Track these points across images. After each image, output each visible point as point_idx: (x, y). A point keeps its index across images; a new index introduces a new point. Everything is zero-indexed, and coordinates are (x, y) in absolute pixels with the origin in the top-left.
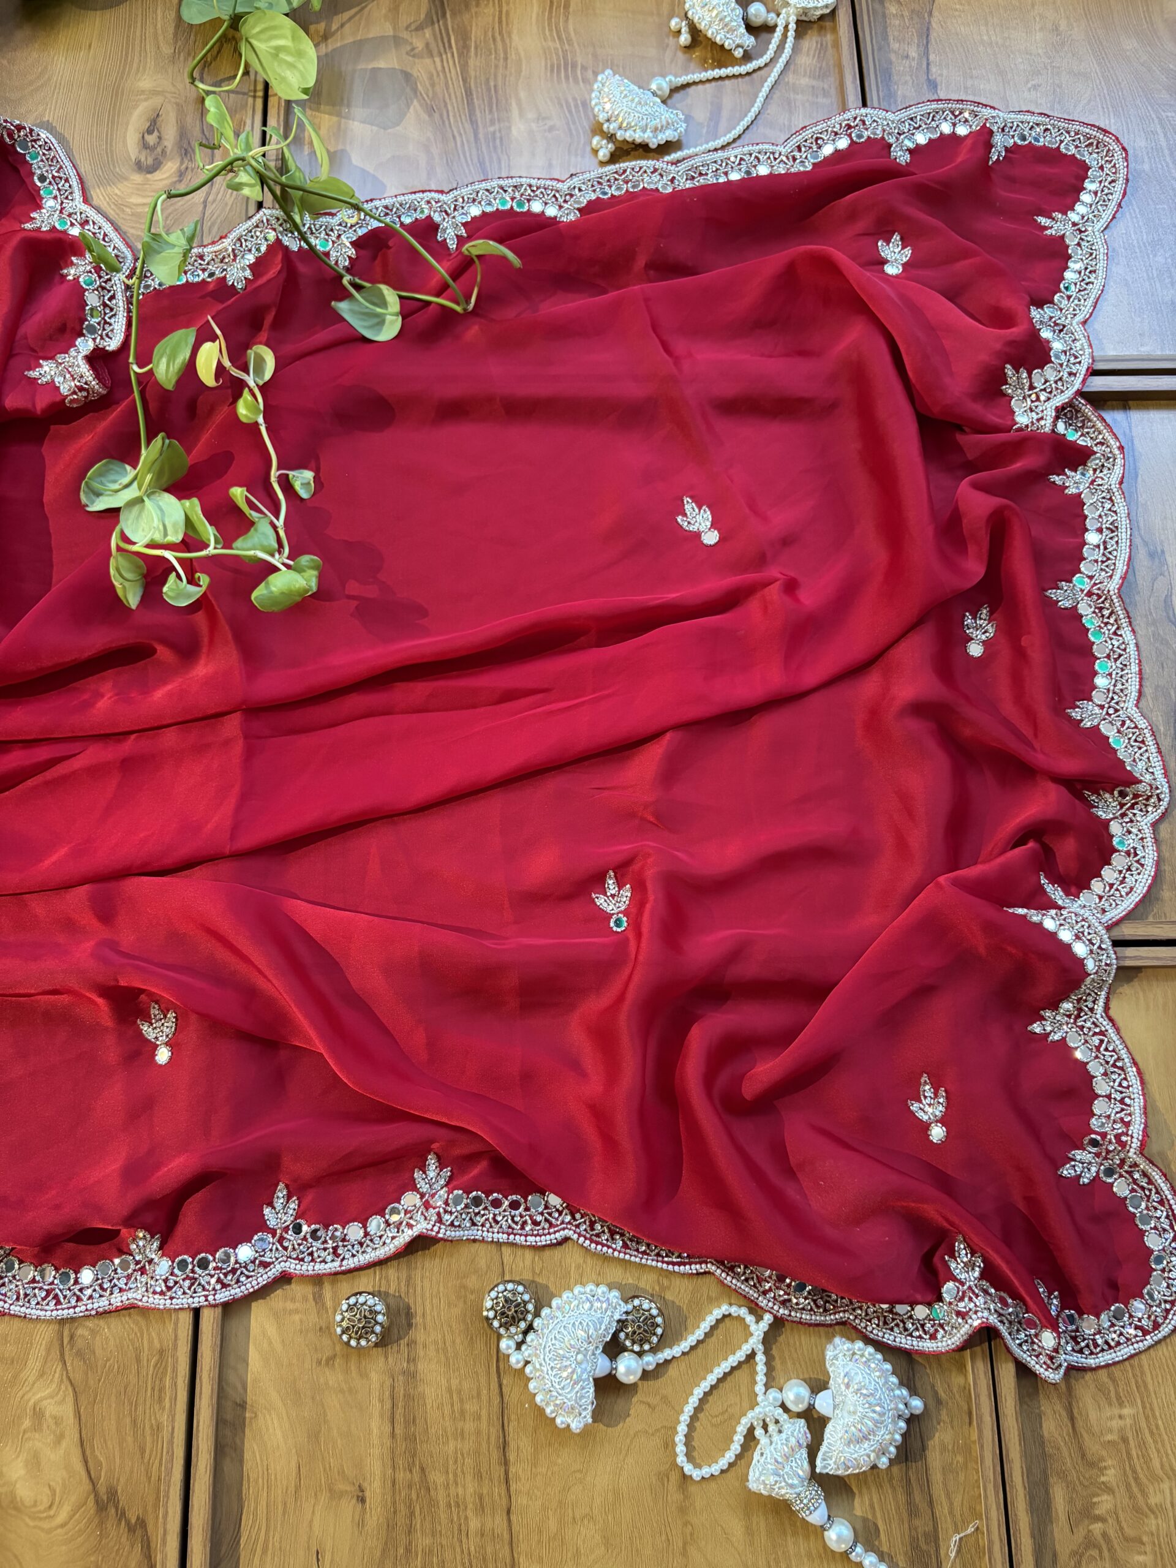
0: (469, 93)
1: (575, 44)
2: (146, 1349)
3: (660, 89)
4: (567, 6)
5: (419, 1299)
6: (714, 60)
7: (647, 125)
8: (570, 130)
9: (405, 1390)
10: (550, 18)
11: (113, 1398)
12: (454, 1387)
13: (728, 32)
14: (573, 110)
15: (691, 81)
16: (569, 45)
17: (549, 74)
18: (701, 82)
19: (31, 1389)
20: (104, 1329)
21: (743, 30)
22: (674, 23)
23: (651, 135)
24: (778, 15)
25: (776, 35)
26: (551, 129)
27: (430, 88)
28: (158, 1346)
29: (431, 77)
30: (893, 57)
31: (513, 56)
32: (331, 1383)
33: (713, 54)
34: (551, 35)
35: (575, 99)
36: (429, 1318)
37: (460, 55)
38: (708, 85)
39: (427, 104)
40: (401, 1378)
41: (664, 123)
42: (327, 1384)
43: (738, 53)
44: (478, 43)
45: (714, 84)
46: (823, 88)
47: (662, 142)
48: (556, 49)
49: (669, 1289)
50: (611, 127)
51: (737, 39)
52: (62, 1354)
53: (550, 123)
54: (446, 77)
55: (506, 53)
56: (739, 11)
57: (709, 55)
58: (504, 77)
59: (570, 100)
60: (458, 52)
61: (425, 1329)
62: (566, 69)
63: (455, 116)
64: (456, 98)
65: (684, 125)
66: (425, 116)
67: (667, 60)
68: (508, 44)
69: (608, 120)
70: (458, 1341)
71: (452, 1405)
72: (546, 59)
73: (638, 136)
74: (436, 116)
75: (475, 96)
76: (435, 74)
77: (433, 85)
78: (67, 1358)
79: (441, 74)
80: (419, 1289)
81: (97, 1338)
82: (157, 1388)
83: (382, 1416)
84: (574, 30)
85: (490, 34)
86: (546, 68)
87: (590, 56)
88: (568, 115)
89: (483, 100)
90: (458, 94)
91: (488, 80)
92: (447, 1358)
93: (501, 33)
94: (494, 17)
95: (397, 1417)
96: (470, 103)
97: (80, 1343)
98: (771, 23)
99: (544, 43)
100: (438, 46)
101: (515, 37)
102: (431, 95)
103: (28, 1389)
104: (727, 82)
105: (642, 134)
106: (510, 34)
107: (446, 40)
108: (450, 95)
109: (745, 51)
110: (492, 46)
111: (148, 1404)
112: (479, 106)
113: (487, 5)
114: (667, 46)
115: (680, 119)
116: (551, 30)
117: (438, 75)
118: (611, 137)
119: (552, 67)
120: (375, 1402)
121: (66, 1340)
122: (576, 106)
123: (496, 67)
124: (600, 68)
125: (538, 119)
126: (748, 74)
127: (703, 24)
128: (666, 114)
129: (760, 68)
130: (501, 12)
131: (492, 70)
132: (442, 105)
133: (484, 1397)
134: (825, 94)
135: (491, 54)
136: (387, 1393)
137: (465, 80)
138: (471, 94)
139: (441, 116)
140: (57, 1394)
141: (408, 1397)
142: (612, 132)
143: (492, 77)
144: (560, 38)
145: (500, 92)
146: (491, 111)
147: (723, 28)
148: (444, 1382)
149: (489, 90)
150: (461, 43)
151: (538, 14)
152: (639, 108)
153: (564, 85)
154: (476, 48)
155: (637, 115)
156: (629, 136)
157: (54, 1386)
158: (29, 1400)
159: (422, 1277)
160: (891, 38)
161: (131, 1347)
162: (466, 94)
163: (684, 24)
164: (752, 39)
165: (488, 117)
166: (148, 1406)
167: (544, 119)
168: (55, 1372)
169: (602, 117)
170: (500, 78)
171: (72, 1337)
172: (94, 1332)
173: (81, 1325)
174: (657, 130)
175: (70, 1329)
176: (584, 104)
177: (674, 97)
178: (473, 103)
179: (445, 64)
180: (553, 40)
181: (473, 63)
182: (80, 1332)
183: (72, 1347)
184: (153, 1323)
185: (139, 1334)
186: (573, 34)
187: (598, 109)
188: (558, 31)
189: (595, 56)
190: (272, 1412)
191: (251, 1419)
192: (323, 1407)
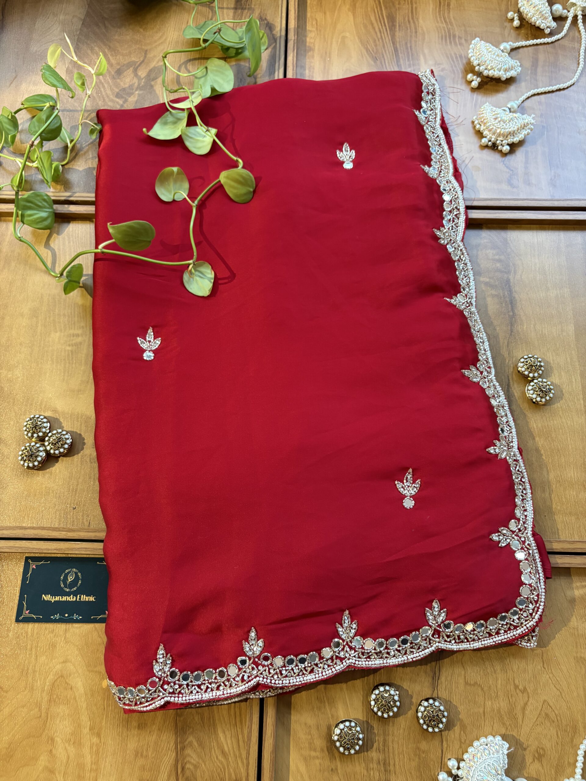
0: (396, 50)
1: (455, 25)
3: (505, 48)
4: (449, 5)
5: (391, 755)
6: (532, 35)
7: (501, 68)
8: (453, 70)
10: (440, 11)
13: (543, 20)
14: (455, 60)
15: (521, 46)
16: (451, 25)
17: (440, 40)
18: (526, 46)
20: (202, 765)
21: (551, 18)
22: (510, 15)
23: (503, 73)
24: (569, 11)
25: (568, 22)
26: (443, 70)
27: (374, 48)
28: (234, 778)
29: (374, 41)
31: (420, 30)
33: (531, 31)
34: (441, 20)
35: (455, 54)
36: (397, 767)
37: (391, 30)
38: (530, 48)
39: (372, 56)
41: (510, 66)
43: (547, 31)
44: (400, 24)
45: (533, 47)
47: (509, 77)
48: (444, 27)
49: (544, 756)
50: (481, 68)
51: (547, 23)
53: (442, 67)
54: (383, 41)
55: (416, 29)
56: (549, 8)
57: (529, 32)
58: (416, 42)
59: (453, 55)
60: (389, 28)
61: (395, 774)
62: (450, 38)
63: (388, 63)
64: (389, 53)
65: (520, 69)
66: (372, 63)
67: (506, 34)
68: (417, 26)
69: (479, 65)
72: (438, 32)
73: (495, 73)
74: (378, 62)
75: (399, 52)
76: (377, 41)
77: (376, 46)
79: (380, 40)
80: (391, 748)
81: (198, 771)
84: (454, 18)
85: (407, 19)
86: (439, 37)
87: (463, 31)
88: (452, 63)
89: (404, 54)
90: (390, 50)
91: (406, 44)
93: (413, 18)
94: (409, 10)
96: (397, 55)
97: (188, 773)
98: (565, 15)
99: (437, 24)
100: (378, 25)
101: (421, 21)
102: (375, 51)
104: (540, 47)
105: (498, 72)
106: (418, 19)
107: (382, 22)
108: (385, 51)
109: (551, 30)
110: (408, 26)
112: (402, 57)
113: (404, 4)
114: (506, 27)
115: (517, 65)
116: (440, 18)
117: (379, 40)
118: (479, 74)
119: (442, 36)
121: (179, 771)
122: (456, 58)
123: (411, 36)
124: (469, 38)
125: (435, 64)
126: (552, 42)
127: (529, 15)
128: (512, 62)
129: (558, 40)
130: (412, 8)
131: (409, 39)
132: (382, 56)
135: (407, 29)
137: (393, 43)
138: (397, 51)
139: (381, 63)
142: (481, 71)
143: (409, 41)
144: (446, 22)
145: (413, 50)
146: (409, 60)
147: (541, 17)
149: (407, 48)
150: (391, 24)
151: (433, 9)
152: (497, 58)
153: (449, 47)
154: (399, 26)
155: (496, 62)
156: (491, 73)
159: (393, 741)
161: (218, 778)
162: (395, 51)
163: (516, 15)
164: (555, 24)
165: (407, 63)
167: (439, 65)
169: (475, 63)
170: (413, 42)
171: (183, 769)
172: (196, 767)
173: (189, 762)
174: (506, 70)
175: (182, 764)
176: (461, 56)
177: (513, 53)
178: (399, 56)
179: (383, 35)
180: (442, 23)
181: (398, 34)
182: (188, 766)
183: (183, 775)
184: (231, 763)
185: (223, 770)
186: (453, 20)
187: (472, 59)
188: (444, 19)
189: (466, 31)
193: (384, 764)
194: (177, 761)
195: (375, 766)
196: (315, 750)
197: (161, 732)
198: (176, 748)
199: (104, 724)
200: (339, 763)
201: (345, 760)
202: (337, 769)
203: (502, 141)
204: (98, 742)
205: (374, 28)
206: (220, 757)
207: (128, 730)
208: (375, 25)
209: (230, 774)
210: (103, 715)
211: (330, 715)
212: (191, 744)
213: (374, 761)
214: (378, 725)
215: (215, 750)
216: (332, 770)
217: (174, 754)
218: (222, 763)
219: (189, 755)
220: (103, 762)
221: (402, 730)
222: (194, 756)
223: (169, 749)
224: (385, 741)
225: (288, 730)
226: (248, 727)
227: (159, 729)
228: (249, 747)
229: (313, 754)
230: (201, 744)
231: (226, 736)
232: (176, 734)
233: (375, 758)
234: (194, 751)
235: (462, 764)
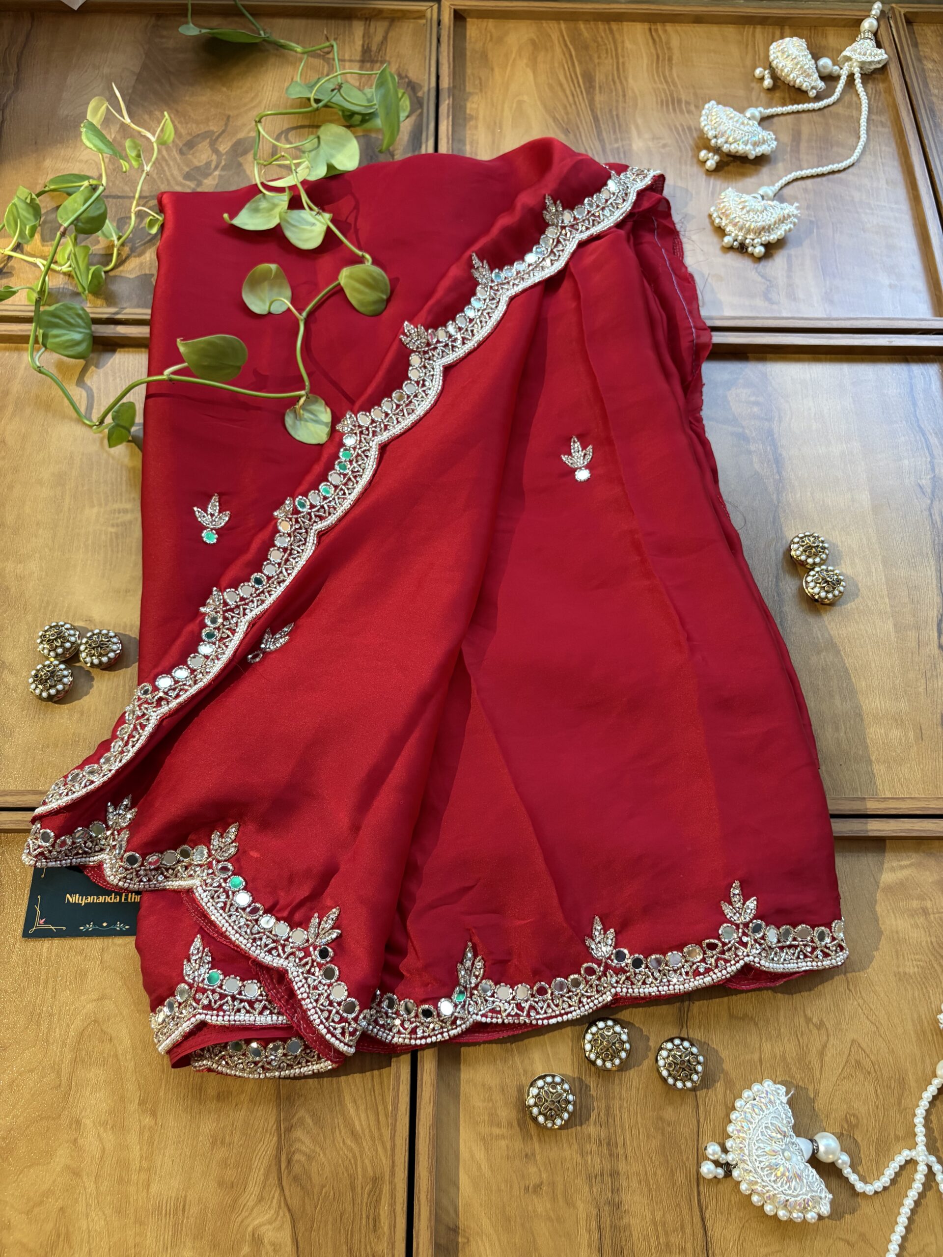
0: (596, 119)
1: (679, 87)
2: (360, 1177)
3: (754, 116)
4: (670, 59)
5: (619, 1130)
6: (790, 98)
7: (748, 141)
8: (680, 147)
9: (611, 1221)
10: (657, 68)
11: (330, 1226)
12: (658, 1219)
13: (805, 77)
14: (681, 133)
15: (775, 113)
16: (674, 87)
17: (660, 107)
18: (783, 114)
19: (250, 1214)
20: (319, 1154)
21: (817, 75)
22: (758, 72)
23: (752, 148)
24: (841, 69)
25: (841, 82)
26: (664, 146)
27: (565, 116)
28: (372, 1174)
29: (565, 108)
30: (934, 99)
31: (629, 93)
32: (539, 1210)
33: (791, 94)
34: (659, 79)
35: (682, 125)
36: (629, 1149)
37: (588, 93)
38: (788, 117)
39: (563, 127)
40: (606, 1208)
41: (761, 139)
42: (535, 1211)
43: (812, 94)
44: (601, 84)
45: (792, 116)
46: (881, 122)
47: (759, 154)
48: (664, 90)
49: (856, 1124)
50: (719, 142)
51: (812, 83)
52: (280, 1179)
53: (663, 142)
54: (577, 108)
55: (624, 92)
56: (813, 62)
57: (787, 96)
58: (624, 108)
59: (678, 126)
60: (586, 90)
61: (626, 1159)
62: (673, 104)
63: (586, 136)
64: (587, 122)
65: (775, 143)
67: (754, 98)
68: (626, 87)
69: (715, 137)
70: (659, 1173)
71: (658, 1238)
72: (657, 96)
73: (739, 148)
74: (571, 136)
75: (601, 123)
76: (569, 107)
77: (567, 113)
78: (284, 1183)
79: (573, 107)
80: (618, 1119)
81: (313, 1164)
82: (371, 1216)
83: (590, 1246)
84: (678, 76)
85: (610, 78)
86: (657, 103)
87: (691, 93)
88: (677, 137)
89: (609, 125)
91: (611, 111)
92: (650, 1190)
93: (619, 77)
94: (613, 66)
95: (605, 1247)
96: (598, 126)
97: (297, 1169)
98: (836, 74)
99: (654, 85)
100: (569, 86)
101: (631, 80)
102: (566, 120)
103: (247, 1214)
104: (804, 115)
105: (744, 147)
106: (626, 79)
107: (575, 82)
108: (581, 121)
109: (818, 92)
110: (613, 87)
111: (363, 1232)
112: (606, 128)
113: (606, 58)
114: (753, 88)
115: (771, 138)
116: (659, 76)
117: (571, 106)
118: (717, 150)
119: (662, 102)
120: (583, 1231)
121: (283, 1166)
122: (683, 130)
123: (617, 101)
125: (653, 139)
126: (820, 109)
127: (786, 70)
128: (764, 134)
129: (829, 106)
130: (618, 63)
131: (614, 104)
132: (576, 127)
133: (688, 1230)
134: (883, 125)
135: (612, 92)
136: (594, 1223)
137: (592, 110)
138: (598, 120)
139: (575, 136)
140: (276, 1219)
141: (613, 1226)
142: (719, 146)
143: (614, 108)
144: (667, 82)
145: (621, 119)
146: (615, 132)
147: (802, 74)
148: (648, 1214)
149: (612, 117)
150: (588, 85)
151: (648, 65)
152: (742, 127)
153: (673, 115)
154: (600, 87)
155: (741, 132)
156: (733, 148)
157: (272, 1212)
158: (248, 1225)
159: (620, 1108)
160: (931, 86)
161: (346, 1174)
162: (595, 121)
163: (767, 72)
164: (823, 84)
165: (613, 137)
166: (363, 1235)
167: (660, 138)
168: (273, 1198)
169: (711, 134)
170: (620, 110)
171: (289, 1162)
172: (310, 1158)
173: (298, 1150)
174: (756, 144)
175: (287, 1154)
176: (690, 128)
177: (765, 123)
178: (600, 127)
179: (576, 99)
180: (661, 83)
181: (598, 98)
182: (297, 1157)
183: (289, 1173)
184: (366, 1150)
185: (353, 1161)
186: (676, 79)
187: (706, 129)
188: (665, 78)
189: (695, 95)
190: (484, 1238)
191: (464, 1244)
192: (533, 1235)
193: (608, 1144)
194: (279, 1149)
195: (594, 1147)
196: (499, 1125)
197: (255, 1105)
198: (279, 1128)
199: (162, 1094)
200: (537, 1145)
201: (547, 1138)
202: (533, 1154)
203: (753, 240)
204: (153, 1123)
205: (564, 91)
206: (349, 1142)
207: (200, 1103)
208: (566, 86)
209: (364, 1169)
210: (161, 1079)
211: (521, 1071)
212: (302, 1122)
213: (593, 1140)
214: (598, 1084)
215: (340, 1130)
216: (526, 1155)
217: (275, 1139)
218: (351, 1150)
219: (299, 1140)
220: (161, 1156)
221: (634, 1090)
222: (307, 1141)
223: (266, 1131)
224: (608, 1108)
225: (456, 1096)
226: (393, 1089)
227: (251, 1100)
228: (396, 1120)
229: (496, 1131)
230: (318, 1121)
231: (357, 1109)
232: (278, 1105)
233: (594, 1136)
234: (308, 1132)
235: (729, 1144)
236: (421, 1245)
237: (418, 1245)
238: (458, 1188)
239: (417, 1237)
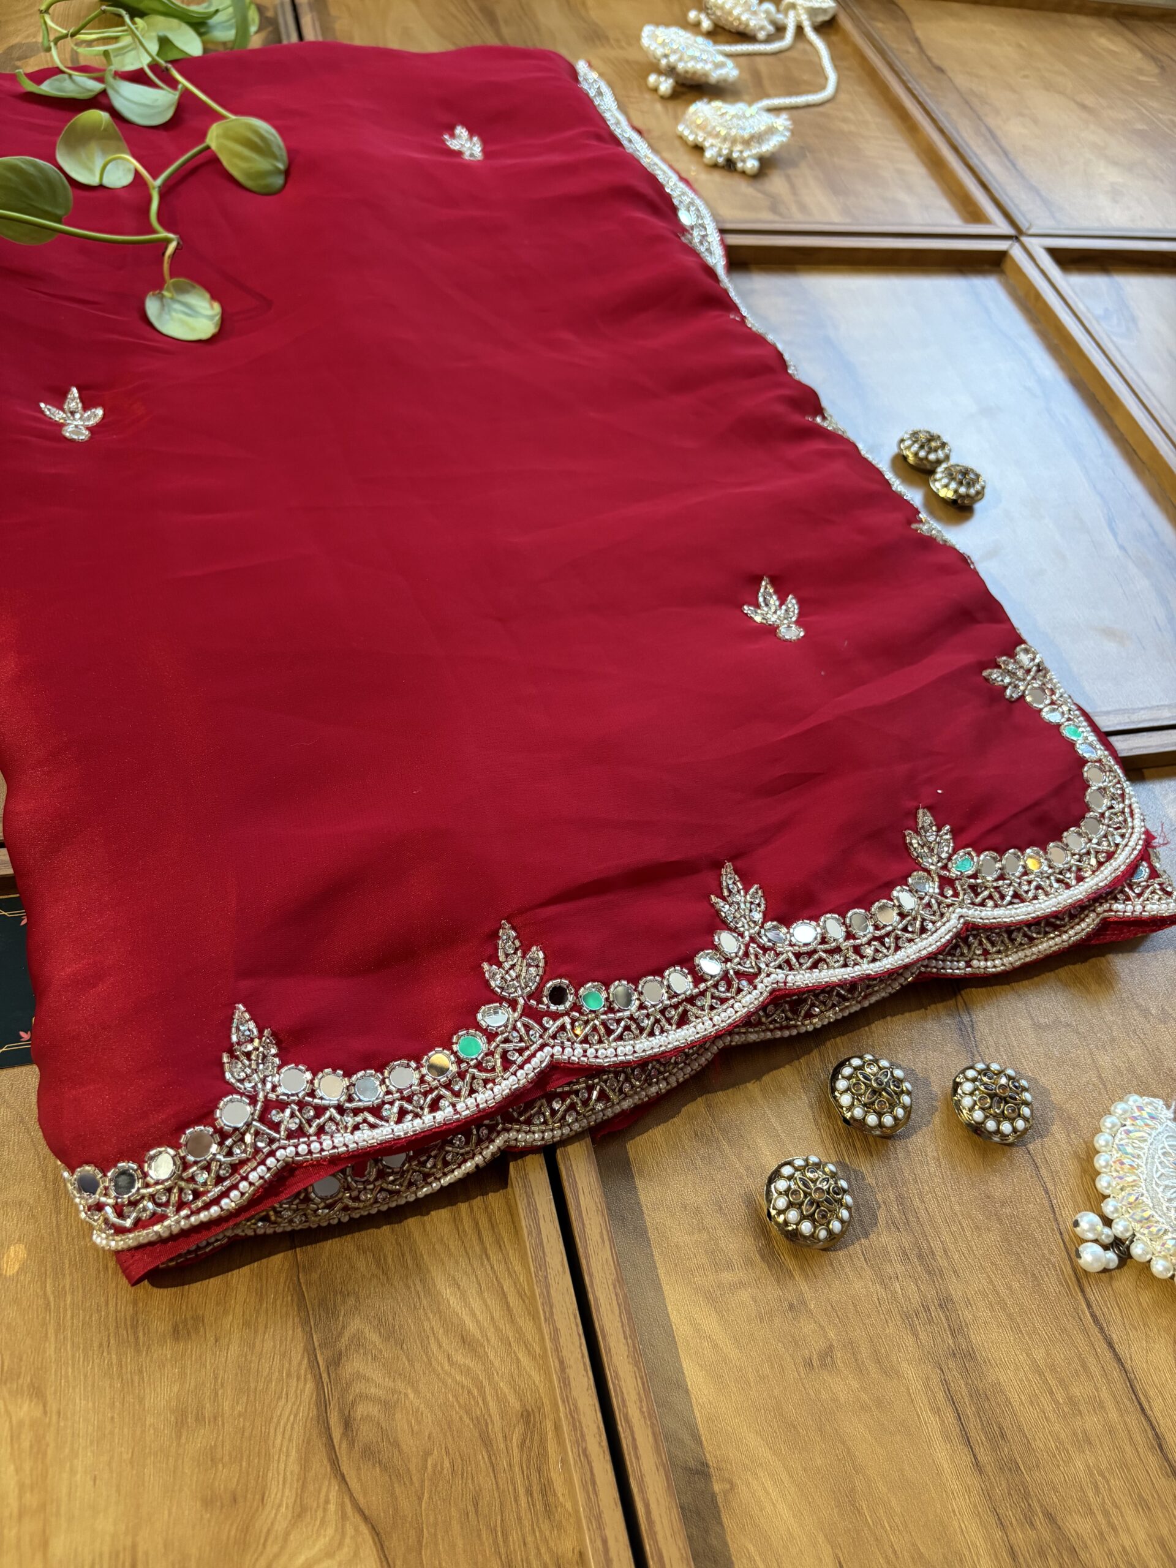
1: (602, 26)
2: (496, 1418)
5: (928, 1229)
6: (737, 39)
9: (967, 1384)
11: (456, 1527)
12: (1041, 1363)
13: (751, 15)
14: (618, 65)
16: (596, 26)
17: (583, 41)
19: (282, 1548)
20: (406, 1395)
22: (691, 15)
24: (786, 16)
25: (789, 29)
28: (518, 1407)
32: (842, 1397)
35: (616, 58)
36: (955, 1256)
40: (951, 1364)
42: (835, 1400)
43: (762, 35)
44: (506, 19)
45: (744, 57)
48: (584, 28)
50: (671, 60)
51: (758, 23)
52: (335, 1463)
55: (535, 27)
57: (733, 37)
61: (956, 1274)
65: (736, 71)
68: (536, 22)
69: (666, 55)
70: (1016, 1285)
71: (1051, 1393)
72: (577, 33)
73: (699, 67)
76: (468, 34)
78: (345, 1469)
80: (922, 1213)
81: (398, 1416)
82: (536, 1489)
83: (947, 1438)
84: (598, 18)
86: (580, 38)
87: (619, 33)
92: (1010, 1316)
93: (526, 14)
95: (973, 1434)
97: (366, 1433)
98: (782, 21)
99: (570, 22)
100: (465, 18)
101: (541, 18)
103: (276, 1549)
106: (535, 16)
109: (767, 34)
110: (521, 22)
111: (527, 1524)
115: (730, 65)
116: (574, 16)
117: (472, 35)
120: (928, 1415)
121: (337, 1433)
122: (620, 62)
126: (773, 52)
129: (783, 49)
133: (1095, 1369)
136: (941, 1396)
140: (341, 1545)
141: (976, 1394)
142: (671, 66)
147: (746, 11)
148: (1022, 1357)
156: (690, 67)
157: (330, 1531)
159: (920, 1195)
161: (467, 1420)
163: (703, 15)
164: (771, 25)
166: (528, 1529)
168: (327, 1502)
169: (659, 53)
171: (347, 1424)
172: (388, 1406)
173: (363, 1397)
175: (341, 1411)
180: (577, 20)
181: (505, 30)
182: (361, 1410)
183: (352, 1444)
184: (496, 1364)
185: (476, 1393)
186: (596, 20)
187: (651, 50)
188: (582, 18)
190: (760, 1473)
191: (725, 1493)
192: (843, 1443)
193: (920, 1257)
194: (322, 1404)
195: (900, 1268)
196: (730, 1266)
197: (256, 1332)
198: (313, 1363)
199: (51, 1351)
200: (804, 1287)
201: (816, 1270)
202: (804, 1303)
203: (741, 152)
204: (38, 1413)
206: (460, 1358)
207: (138, 1351)
209: (501, 1400)
210: (44, 1324)
211: (742, 1170)
212: (358, 1342)
213: (893, 1257)
214: (872, 1164)
215: (437, 1340)
216: (791, 1306)
217: (310, 1386)
218: (468, 1372)
219: (359, 1376)
220: (65, 1476)
221: (932, 1164)
222: (375, 1374)
223: (289, 1375)
224: (901, 1199)
225: (640, 1233)
226: (530, 1233)
227: (246, 1324)
228: (548, 1287)
229: (727, 1277)
230: (390, 1334)
231: (463, 1296)
232: (305, 1322)
233: (892, 1247)
234: (374, 1358)
235: (1108, 1208)
236: (653, 1506)
237: (647, 1506)
238: (687, 1392)
239: (642, 1491)
